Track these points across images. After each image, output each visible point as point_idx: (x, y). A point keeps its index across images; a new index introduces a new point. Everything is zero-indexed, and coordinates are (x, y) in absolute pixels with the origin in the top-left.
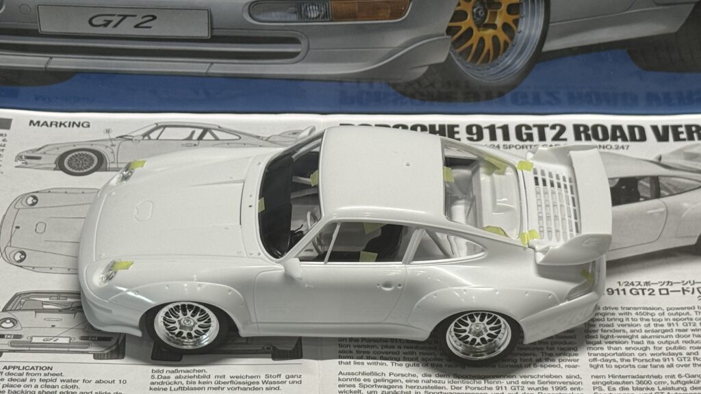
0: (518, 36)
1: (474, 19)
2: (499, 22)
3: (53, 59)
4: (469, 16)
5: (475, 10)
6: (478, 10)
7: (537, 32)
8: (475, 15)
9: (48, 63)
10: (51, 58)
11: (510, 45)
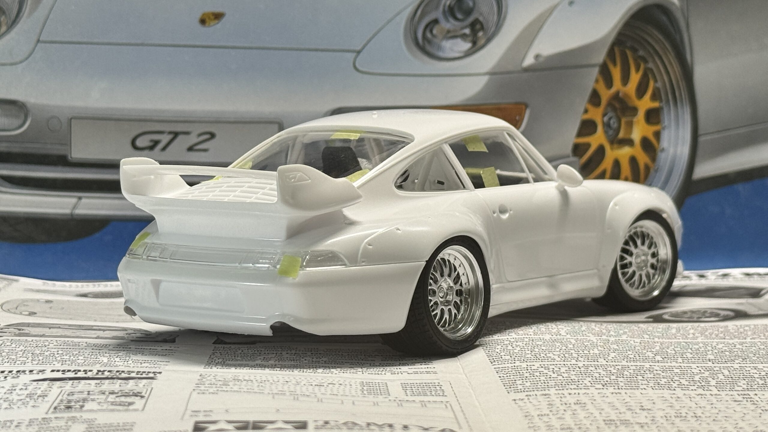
0: (662, 157)
1: (606, 132)
2: (636, 135)
3: (84, 201)
4: (600, 129)
5: (606, 119)
6: (610, 119)
7: (684, 150)
8: (607, 126)
9: (75, 207)
10: (80, 198)
11: (652, 171)
